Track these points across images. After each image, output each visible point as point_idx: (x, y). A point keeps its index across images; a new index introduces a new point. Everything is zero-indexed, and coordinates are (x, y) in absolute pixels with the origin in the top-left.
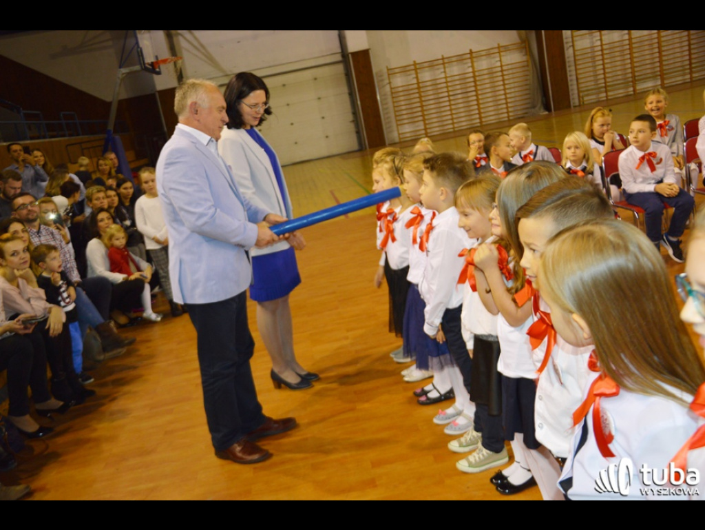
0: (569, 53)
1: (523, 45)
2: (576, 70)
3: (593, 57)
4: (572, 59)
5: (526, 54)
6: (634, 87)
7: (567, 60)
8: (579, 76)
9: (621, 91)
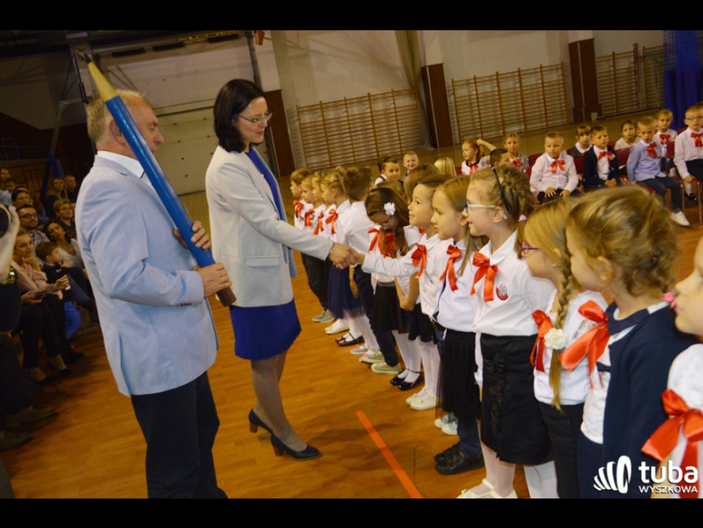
0: (451, 99)
1: (413, 91)
2: (457, 114)
3: (471, 104)
4: (453, 104)
5: (415, 99)
6: (504, 130)
7: (449, 105)
8: (460, 119)
9: (493, 133)
